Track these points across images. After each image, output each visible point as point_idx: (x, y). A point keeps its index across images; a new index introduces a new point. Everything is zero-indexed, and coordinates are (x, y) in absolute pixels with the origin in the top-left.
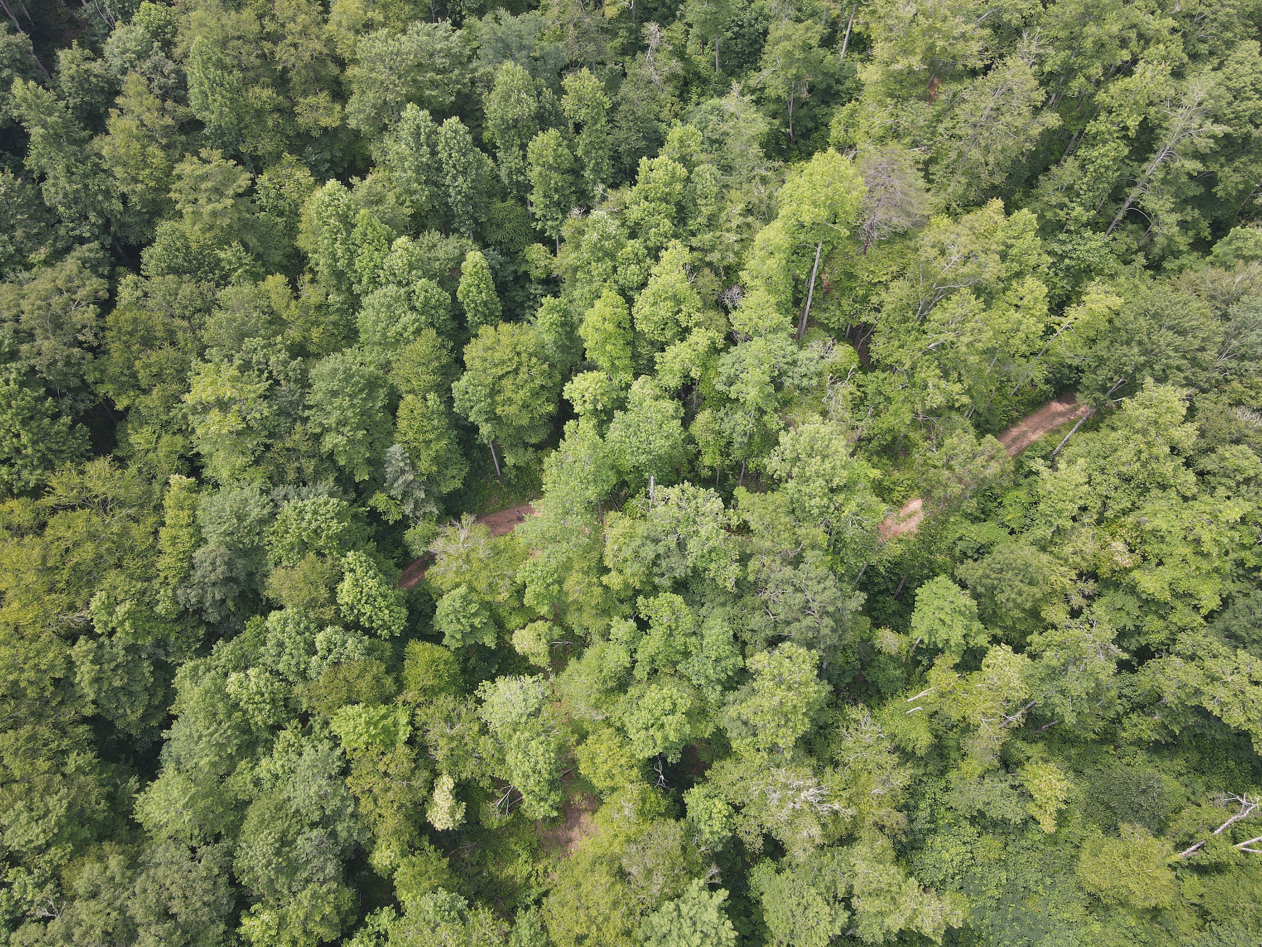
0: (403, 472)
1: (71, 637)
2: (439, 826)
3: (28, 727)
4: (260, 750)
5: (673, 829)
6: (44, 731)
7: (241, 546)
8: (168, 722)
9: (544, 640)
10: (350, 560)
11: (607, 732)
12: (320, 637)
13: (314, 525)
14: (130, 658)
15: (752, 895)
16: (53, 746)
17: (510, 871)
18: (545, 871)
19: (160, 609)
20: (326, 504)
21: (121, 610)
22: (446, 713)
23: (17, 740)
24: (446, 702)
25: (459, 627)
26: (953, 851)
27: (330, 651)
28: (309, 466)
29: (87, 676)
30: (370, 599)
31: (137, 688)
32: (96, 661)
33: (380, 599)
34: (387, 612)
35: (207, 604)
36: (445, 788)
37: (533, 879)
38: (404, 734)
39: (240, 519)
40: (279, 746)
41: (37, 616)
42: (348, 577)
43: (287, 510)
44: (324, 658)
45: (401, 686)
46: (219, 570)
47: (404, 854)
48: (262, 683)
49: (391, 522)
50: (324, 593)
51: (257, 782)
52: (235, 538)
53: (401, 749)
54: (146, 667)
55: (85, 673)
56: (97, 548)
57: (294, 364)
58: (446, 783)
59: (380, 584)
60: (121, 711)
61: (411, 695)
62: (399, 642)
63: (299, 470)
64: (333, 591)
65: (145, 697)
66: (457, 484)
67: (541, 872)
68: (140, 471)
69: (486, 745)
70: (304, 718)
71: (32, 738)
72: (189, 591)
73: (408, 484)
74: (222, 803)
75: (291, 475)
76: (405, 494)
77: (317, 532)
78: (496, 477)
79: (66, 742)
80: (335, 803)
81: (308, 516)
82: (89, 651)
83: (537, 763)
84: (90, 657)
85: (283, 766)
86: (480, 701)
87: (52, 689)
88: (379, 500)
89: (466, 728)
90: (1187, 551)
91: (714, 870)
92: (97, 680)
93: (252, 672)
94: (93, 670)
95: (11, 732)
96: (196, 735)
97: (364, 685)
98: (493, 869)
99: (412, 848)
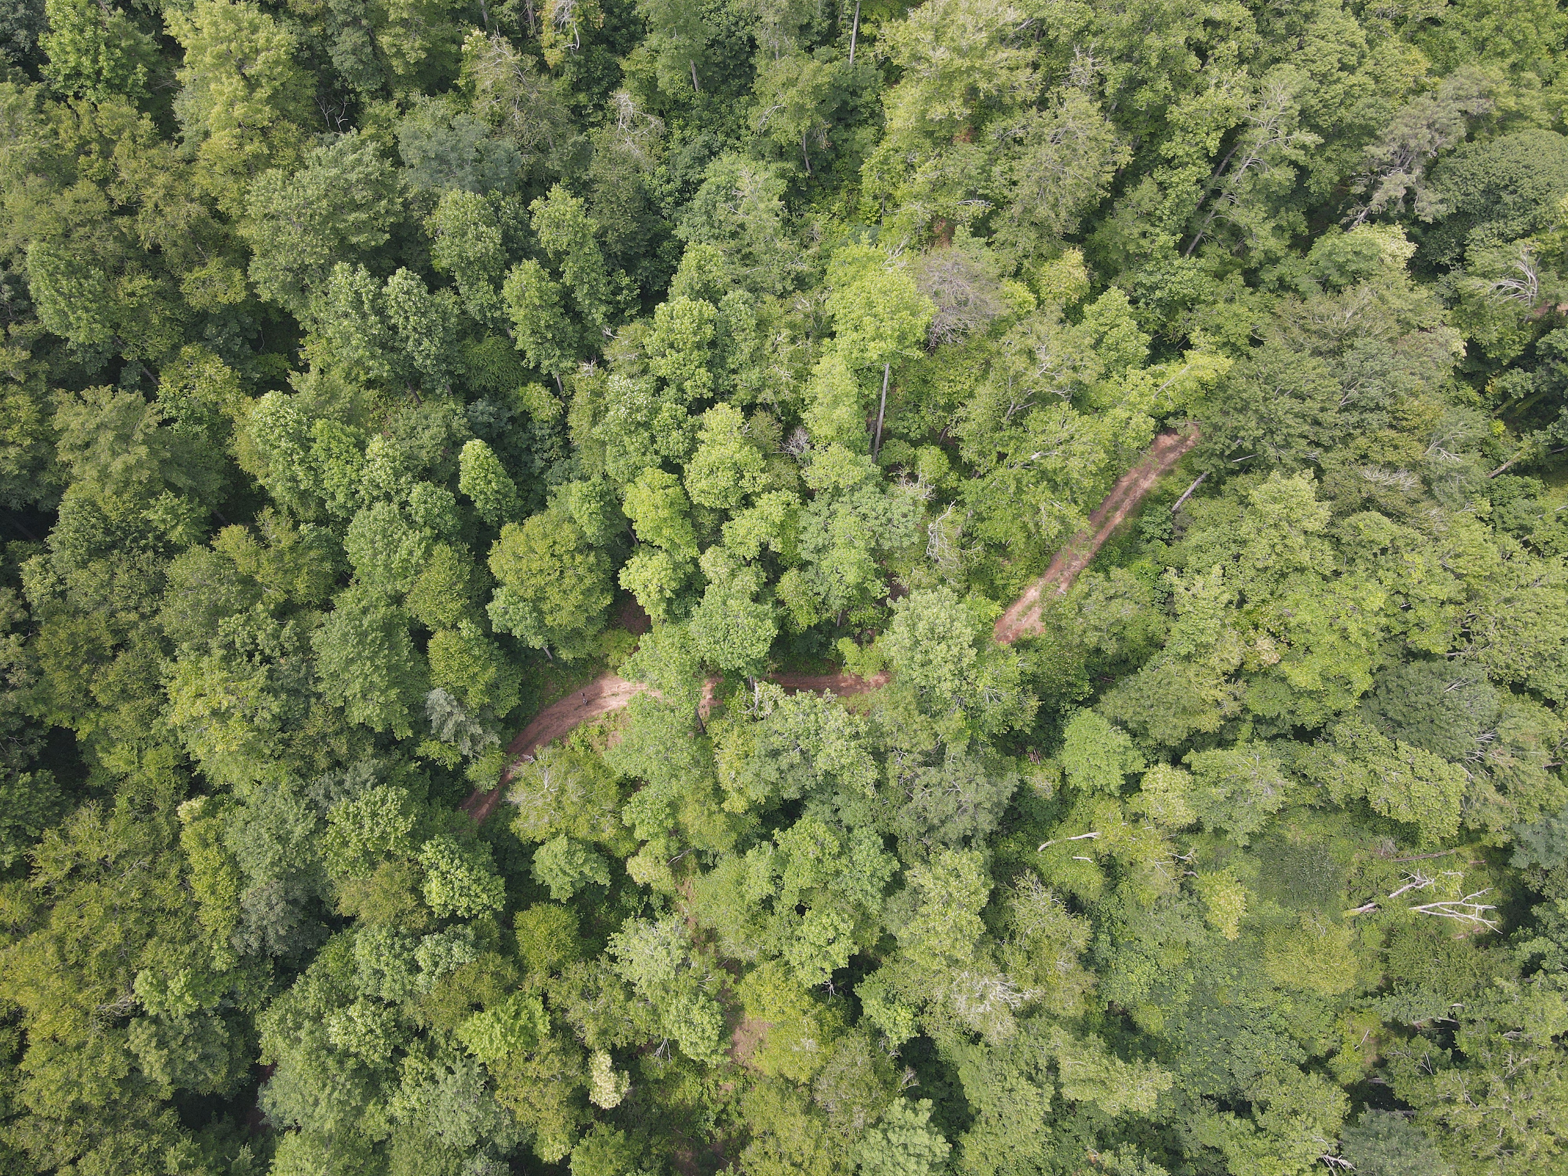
0: (450, 714)
1: (121, 1022)
2: (605, 1106)
3: (108, 1141)
4: (385, 1086)
5: (856, 1043)
6: (130, 1139)
7: (293, 870)
10: (430, 855)
11: (767, 967)
12: (421, 956)
13: (377, 834)
14: (196, 1024)
16: (144, 1149)
18: (717, 1085)
19: (219, 965)
20: (383, 801)
21: (176, 985)
22: (581, 984)
23: (103, 1161)
24: (577, 972)
26: (1138, 971)
27: (436, 964)
28: (341, 747)
29: (157, 1066)
30: (464, 891)
31: (213, 1050)
32: (162, 1044)
33: (474, 887)
34: (485, 896)
35: (272, 942)
36: (603, 1067)
37: (705, 1097)
38: (543, 1027)
40: (408, 1080)
41: (75, 1020)
42: (432, 873)
43: (337, 812)
44: (432, 973)
45: (522, 968)
46: (278, 909)
47: (575, 1143)
48: (369, 1021)
49: (450, 768)
50: (410, 901)
51: (391, 1120)
53: (547, 1045)
54: (218, 1026)
55: (153, 1064)
57: (287, 631)
58: (602, 1061)
59: (470, 870)
61: (538, 978)
62: (506, 920)
63: (331, 753)
64: (420, 898)
65: (225, 1055)
67: (712, 1087)
69: (637, 1011)
70: (422, 1034)
71: (118, 1151)
72: (246, 937)
73: (458, 725)
74: (359, 1155)
75: (322, 762)
76: (458, 734)
77: (383, 837)
78: (549, 661)
79: (156, 1139)
80: (489, 1123)
81: (368, 823)
82: (151, 1036)
83: (703, 1031)
84: (153, 1044)
85: (419, 1099)
86: (613, 959)
87: (118, 1090)
88: (430, 749)
89: (611, 997)
91: (909, 1074)
92: (170, 1062)
93: (354, 1011)
94: (161, 1057)
95: (91, 1154)
96: (311, 1100)
97: (485, 989)
99: (582, 1131)
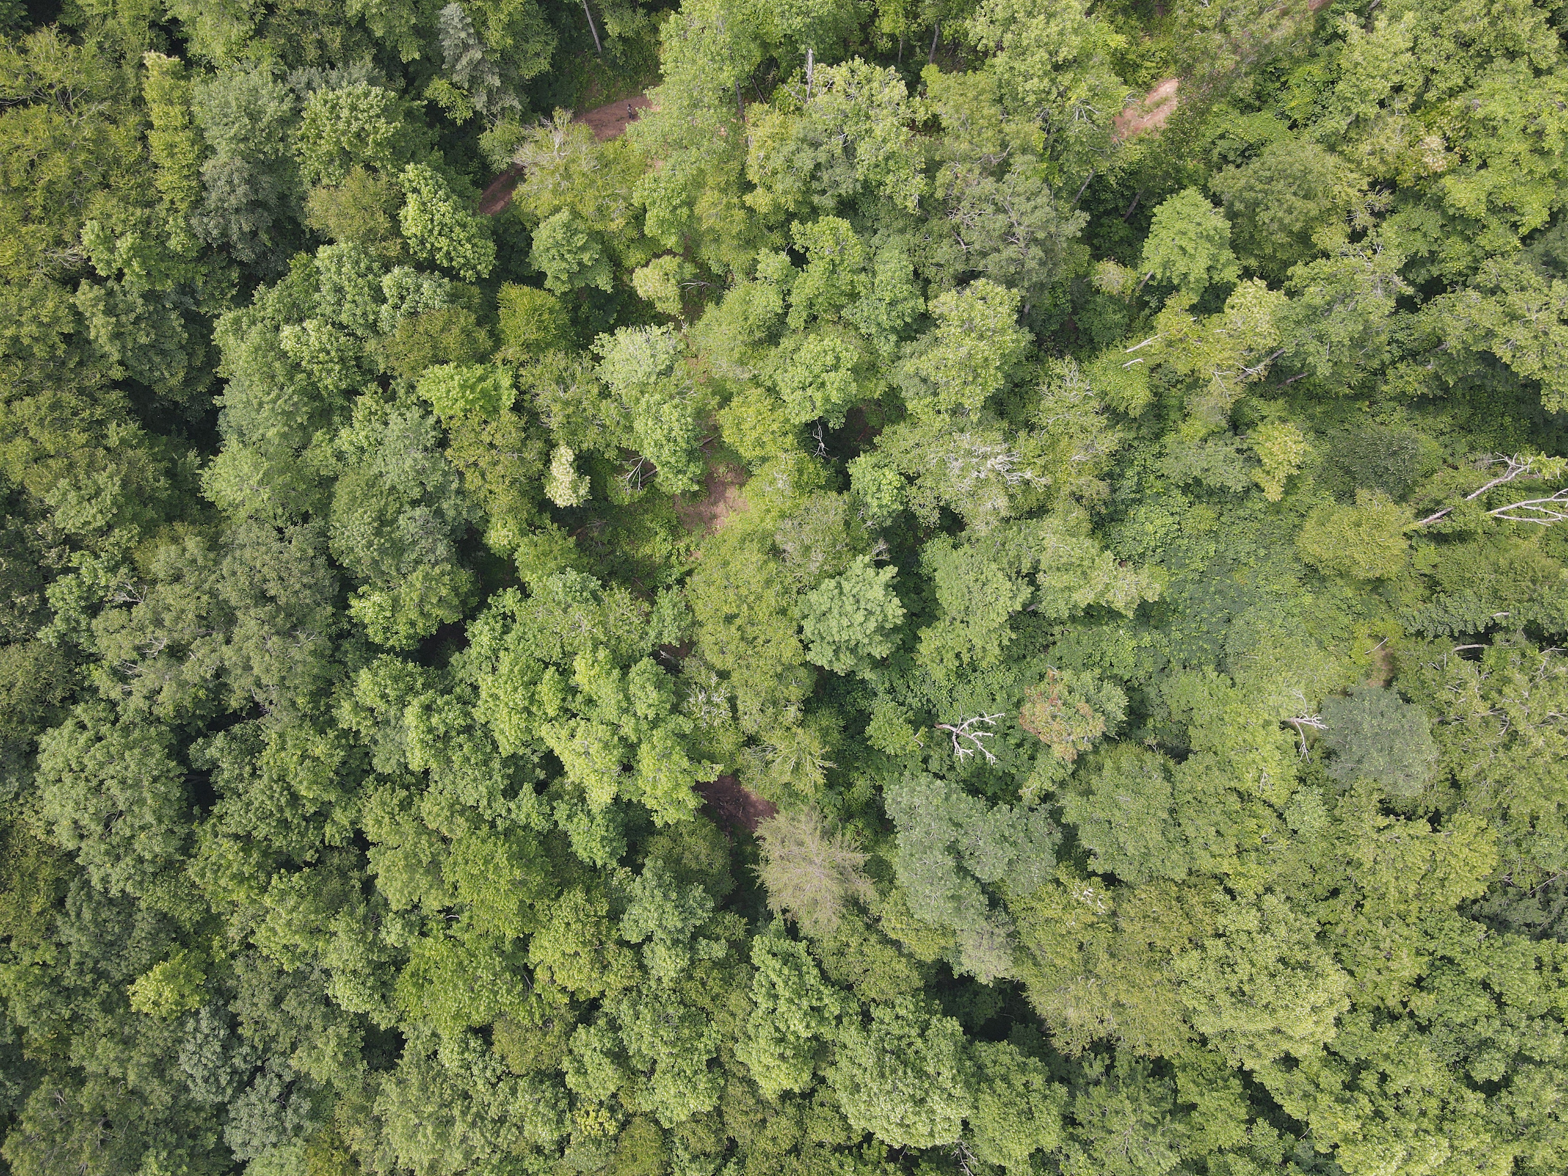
0: (466, 47)
1: (69, 281)
2: (560, 503)
3: (48, 394)
4: (336, 419)
5: (834, 504)
6: (69, 398)
7: (261, 156)
8: (219, 386)
9: (673, 281)
10: (411, 175)
11: (755, 393)
12: (387, 282)
13: (355, 126)
14: (151, 308)
15: (924, 571)
16: (86, 414)
17: (647, 550)
18: (688, 550)
19: (174, 244)
20: (366, 95)
21: (124, 244)
22: (557, 373)
23: (38, 408)
24: (556, 360)
25: (564, 265)
26: (1158, 522)
27: (402, 298)
28: (335, 38)
29: (103, 331)
30: (445, 230)
31: (170, 345)
32: (109, 311)
33: (457, 229)
34: (469, 246)
35: (235, 238)
36: (563, 460)
37: (674, 558)
38: (508, 398)
39: (254, 117)
40: (358, 415)
41: (18, 254)
42: (411, 198)
43: (314, 103)
44: (396, 307)
45: (497, 340)
46: (241, 190)
47: (523, 533)
48: (325, 338)
49: (459, 122)
50: (383, 222)
51: (340, 456)
52: (252, 145)
53: (507, 417)
54: (175, 320)
55: (99, 328)
56: (70, 160)
58: (564, 456)
59: (455, 210)
60: (157, 374)
61: (511, 351)
62: (490, 285)
63: (321, 44)
64: (394, 219)
65: (182, 357)
66: (543, 65)
67: (682, 550)
68: (100, 46)
69: (609, 410)
70: (384, 381)
71: (55, 406)
72: (205, 220)
73: (476, 66)
74: (302, 479)
75: (312, 53)
76: (474, 81)
77: (360, 136)
78: (596, 54)
79: (99, 411)
80: (436, 478)
81: (345, 113)
82: (97, 299)
83: (671, 430)
84: (101, 307)
85: (367, 437)
86: (597, 358)
87: (63, 346)
88: (438, 90)
89: (583, 390)
90: (1521, 147)
91: (882, 545)
92: (117, 336)
93: (310, 325)
94: (108, 323)
95: (28, 399)
96: (255, 402)
97: (451, 340)
98: (627, 548)
99: (531, 527)
